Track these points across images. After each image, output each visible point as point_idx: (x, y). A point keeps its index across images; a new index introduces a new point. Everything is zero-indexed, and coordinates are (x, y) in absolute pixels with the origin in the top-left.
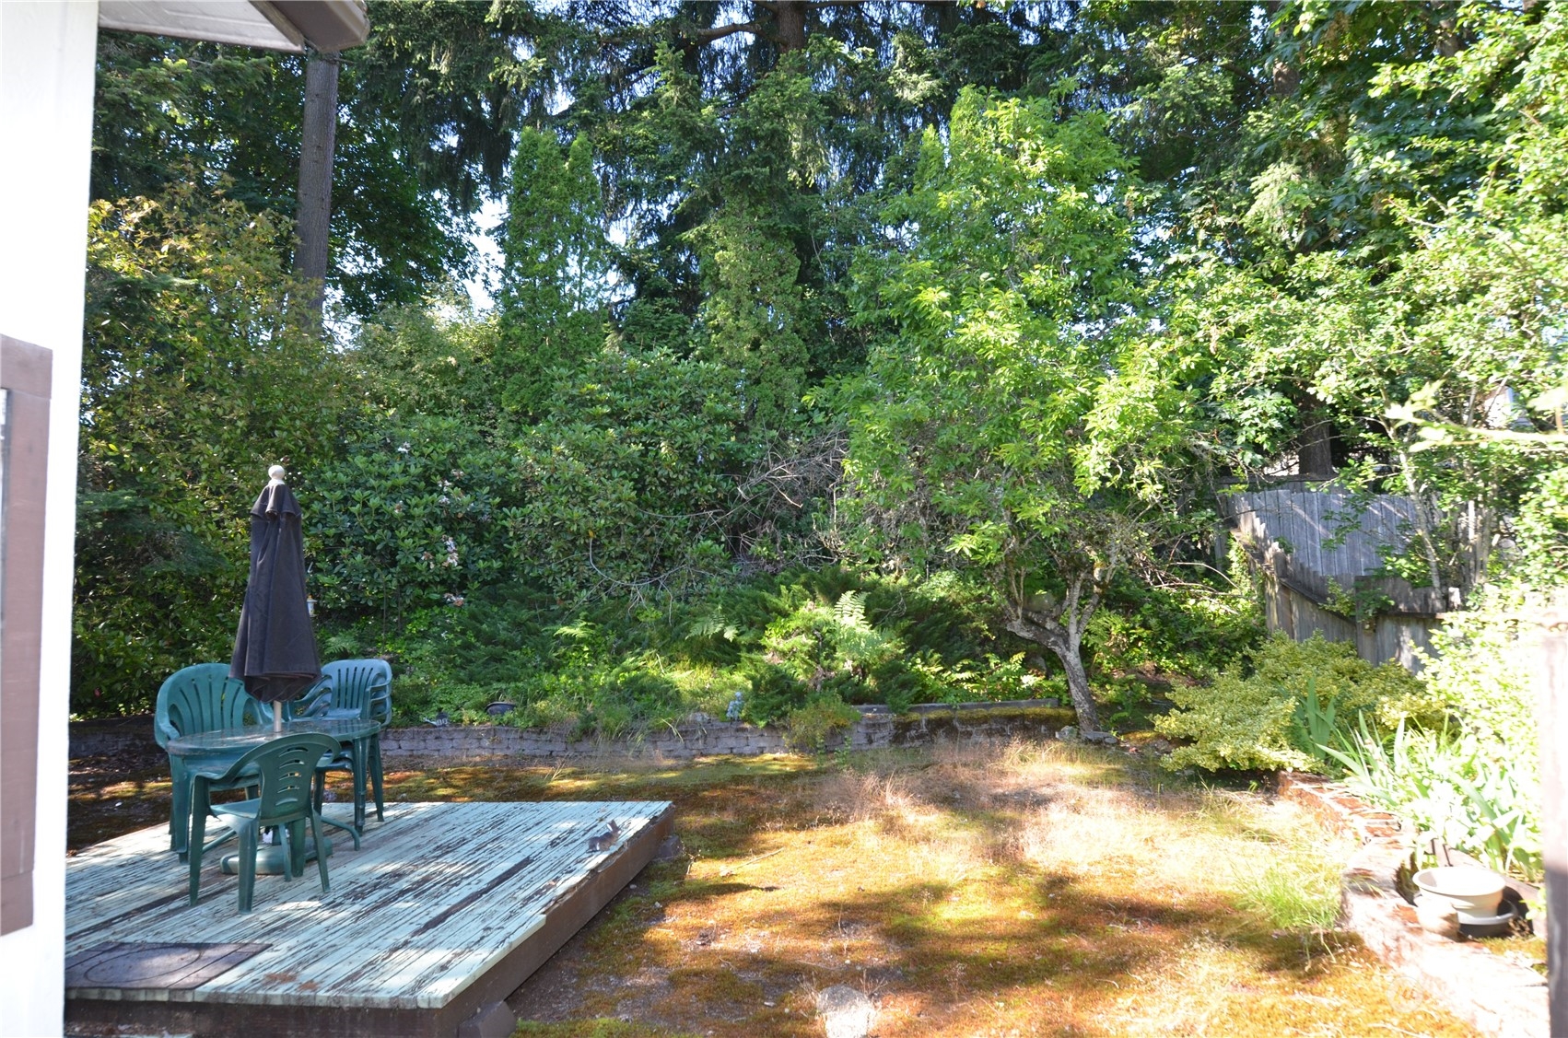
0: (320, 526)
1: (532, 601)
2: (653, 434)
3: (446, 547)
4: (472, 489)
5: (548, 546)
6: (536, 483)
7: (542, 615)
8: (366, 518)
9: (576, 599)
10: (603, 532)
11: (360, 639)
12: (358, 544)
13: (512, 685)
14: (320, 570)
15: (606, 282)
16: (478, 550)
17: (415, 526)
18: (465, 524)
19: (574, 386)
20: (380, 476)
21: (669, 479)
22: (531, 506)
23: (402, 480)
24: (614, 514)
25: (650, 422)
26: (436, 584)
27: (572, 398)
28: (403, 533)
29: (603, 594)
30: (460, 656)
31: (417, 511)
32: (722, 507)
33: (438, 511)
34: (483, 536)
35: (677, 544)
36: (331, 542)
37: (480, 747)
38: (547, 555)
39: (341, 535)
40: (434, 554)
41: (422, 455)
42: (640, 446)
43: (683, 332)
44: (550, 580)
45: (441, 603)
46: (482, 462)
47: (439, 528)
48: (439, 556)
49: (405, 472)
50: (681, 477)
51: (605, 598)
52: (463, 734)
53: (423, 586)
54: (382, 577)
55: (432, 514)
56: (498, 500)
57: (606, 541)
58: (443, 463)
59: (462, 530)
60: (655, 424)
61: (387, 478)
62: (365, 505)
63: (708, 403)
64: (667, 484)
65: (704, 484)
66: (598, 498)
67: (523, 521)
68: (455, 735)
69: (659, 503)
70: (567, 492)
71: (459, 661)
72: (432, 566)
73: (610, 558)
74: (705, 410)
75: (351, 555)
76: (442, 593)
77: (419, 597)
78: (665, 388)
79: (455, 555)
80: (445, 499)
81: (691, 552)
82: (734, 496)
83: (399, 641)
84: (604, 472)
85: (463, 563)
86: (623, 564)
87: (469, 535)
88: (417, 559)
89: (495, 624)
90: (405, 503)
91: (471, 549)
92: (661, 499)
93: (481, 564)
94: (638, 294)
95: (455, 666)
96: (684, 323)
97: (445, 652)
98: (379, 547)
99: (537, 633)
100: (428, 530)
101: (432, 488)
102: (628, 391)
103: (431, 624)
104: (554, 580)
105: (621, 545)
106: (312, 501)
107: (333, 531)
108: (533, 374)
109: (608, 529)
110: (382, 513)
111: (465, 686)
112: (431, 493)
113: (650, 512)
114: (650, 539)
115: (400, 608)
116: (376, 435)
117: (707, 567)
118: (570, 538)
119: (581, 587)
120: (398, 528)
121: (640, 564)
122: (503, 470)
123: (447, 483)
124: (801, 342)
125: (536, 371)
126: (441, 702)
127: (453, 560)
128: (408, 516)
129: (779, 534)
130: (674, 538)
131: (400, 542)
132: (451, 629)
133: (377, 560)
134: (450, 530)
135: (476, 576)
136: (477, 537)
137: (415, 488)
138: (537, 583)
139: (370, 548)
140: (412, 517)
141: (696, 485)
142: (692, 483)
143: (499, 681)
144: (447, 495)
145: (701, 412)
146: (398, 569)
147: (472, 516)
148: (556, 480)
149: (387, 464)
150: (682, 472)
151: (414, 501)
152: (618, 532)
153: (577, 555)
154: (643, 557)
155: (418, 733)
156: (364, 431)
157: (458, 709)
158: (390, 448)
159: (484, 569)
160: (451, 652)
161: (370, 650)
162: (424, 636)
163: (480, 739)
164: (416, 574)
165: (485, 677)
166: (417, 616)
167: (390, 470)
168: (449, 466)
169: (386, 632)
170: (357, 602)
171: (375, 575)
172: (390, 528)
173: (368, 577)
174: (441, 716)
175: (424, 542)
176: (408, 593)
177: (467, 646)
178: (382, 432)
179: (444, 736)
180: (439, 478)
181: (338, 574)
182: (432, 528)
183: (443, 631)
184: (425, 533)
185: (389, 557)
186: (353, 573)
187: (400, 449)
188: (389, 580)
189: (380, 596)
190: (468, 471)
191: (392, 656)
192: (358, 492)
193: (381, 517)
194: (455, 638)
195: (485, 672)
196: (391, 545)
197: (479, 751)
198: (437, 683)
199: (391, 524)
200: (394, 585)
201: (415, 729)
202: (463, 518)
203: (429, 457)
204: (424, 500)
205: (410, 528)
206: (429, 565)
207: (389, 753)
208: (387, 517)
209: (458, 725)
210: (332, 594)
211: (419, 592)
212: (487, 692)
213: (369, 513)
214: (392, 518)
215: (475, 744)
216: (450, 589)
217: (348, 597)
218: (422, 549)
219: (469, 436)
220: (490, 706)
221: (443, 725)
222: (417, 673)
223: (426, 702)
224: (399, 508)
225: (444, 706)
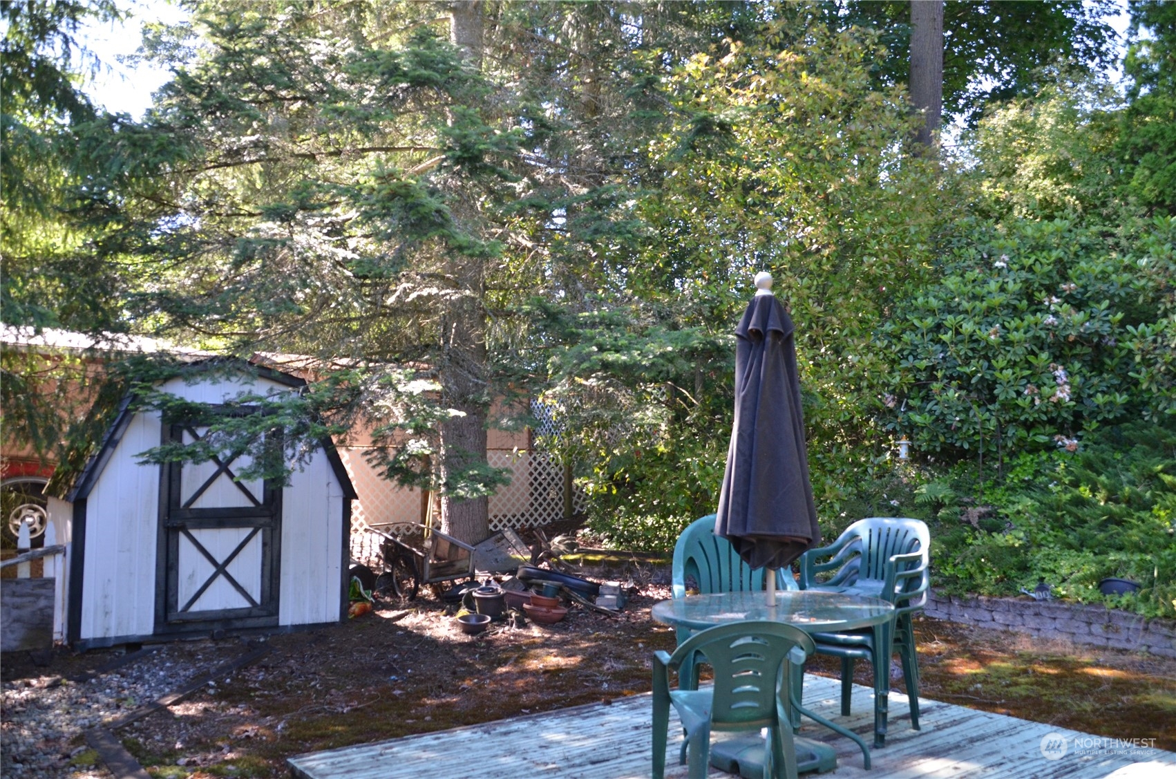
0: (911, 358)
1: (1168, 447)
3: (1055, 378)
4: (1087, 305)
6: (1172, 289)
8: (960, 346)
11: (956, 486)
12: (951, 378)
13: (1137, 557)
14: (910, 408)
16: (1095, 381)
17: (1015, 353)
18: (1078, 350)
20: (975, 297)
22: (1165, 321)
23: (999, 299)
26: (1043, 423)
28: (1000, 362)
30: (1070, 513)
31: (1014, 336)
33: (1043, 334)
34: (1103, 364)
36: (923, 376)
37: (1090, 634)
39: (933, 368)
40: (1039, 387)
41: (1023, 268)
46: (1098, 270)
47: (1044, 356)
48: (1045, 390)
49: (1002, 289)
52: (1068, 614)
53: (1028, 426)
54: (978, 414)
55: (1037, 338)
56: (1120, 316)
58: (1048, 275)
59: (1075, 356)
61: (982, 299)
62: (958, 333)
67: (1155, 341)
68: (1058, 614)
71: (1068, 520)
72: (1037, 402)
75: (944, 389)
76: (1051, 435)
77: (1020, 439)
79: (1067, 388)
80: (1051, 319)
83: (999, 492)
85: (1077, 397)
87: (1084, 363)
88: (1019, 393)
89: (1117, 475)
90: (1003, 327)
91: (1086, 379)
93: (1100, 399)
95: (1063, 527)
97: (1051, 508)
98: (973, 381)
99: (1173, 489)
100: (1031, 358)
101: (1037, 307)
103: (1037, 473)
106: (904, 331)
107: (925, 363)
110: (977, 341)
111: (1073, 552)
112: (1034, 313)
115: (1001, 453)
116: (972, 251)
120: (995, 357)
122: (1126, 276)
123: (1055, 300)
126: (1044, 570)
127: (1063, 394)
128: (1007, 342)
131: (997, 374)
132: (1060, 482)
133: (974, 395)
134: (1059, 357)
135: (1093, 414)
136: (1096, 365)
137: (1015, 308)
138: (1173, 422)
139: (964, 382)
140: (1011, 343)
143: (1121, 549)
144: (1055, 314)
146: (997, 406)
147: (1082, 340)
149: (985, 282)
151: (1016, 322)
155: (1014, 605)
156: (960, 248)
157: (1064, 580)
158: (987, 264)
159: (1105, 404)
160: (1059, 508)
161: (966, 499)
162: (1028, 486)
163: (1089, 624)
164: (1018, 412)
165: (1100, 543)
166: (1021, 462)
167: (985, 291)
168: (1057, 278)
169: (985, 480)
170: (952, 445)
171: (971, 414)
172: (987, 358)
173: (963, 416)
174: (1042, 587)
175: (1028, 372)
176: (1010, 434)
177: (1080, 502)
178: (980, 247)
179: (1045, 613)
180: (1044, 293)
181: (931, 412)
182: (1036, 355)
183: (1051, 481)
184: (1027, 362)
185: (986, 391)
186: (946, 411)
187: (998, 264)
188: (985, 418)
189: (977, 438)
190: (1081, 282)
191: (990, 509)
192: (950, 317)
193: (975, 345)
194: (1065, 491)
195: (1101, 536)
196: (988, 377)
197: (1089, 639)
198: (1040, 546)
199: (987, 353)
200: (992, 425)
201: (1011, 600)
202: (1075, 343)
203: (1031, 269)
204: (1026, 323)
205: (1009, 356)
206: (1033, 400)
207: (981, 625)
208: (982, 344)
209: (1063, 602)
210: (925, 435)
211: (1022, 433)
212: (1101, 563)
213: (962, 341)
214: (988, 346)
215: (1084, 628)
216: (1061, 430)
217: (942, 439)
218: (1024, 381)
219: (1083, 240)
220: (1105, 581)
221: (1045, 600)
222: (1014, 532)
223: (1025, 568)
224: (995, 333)
225: (1047, 575)
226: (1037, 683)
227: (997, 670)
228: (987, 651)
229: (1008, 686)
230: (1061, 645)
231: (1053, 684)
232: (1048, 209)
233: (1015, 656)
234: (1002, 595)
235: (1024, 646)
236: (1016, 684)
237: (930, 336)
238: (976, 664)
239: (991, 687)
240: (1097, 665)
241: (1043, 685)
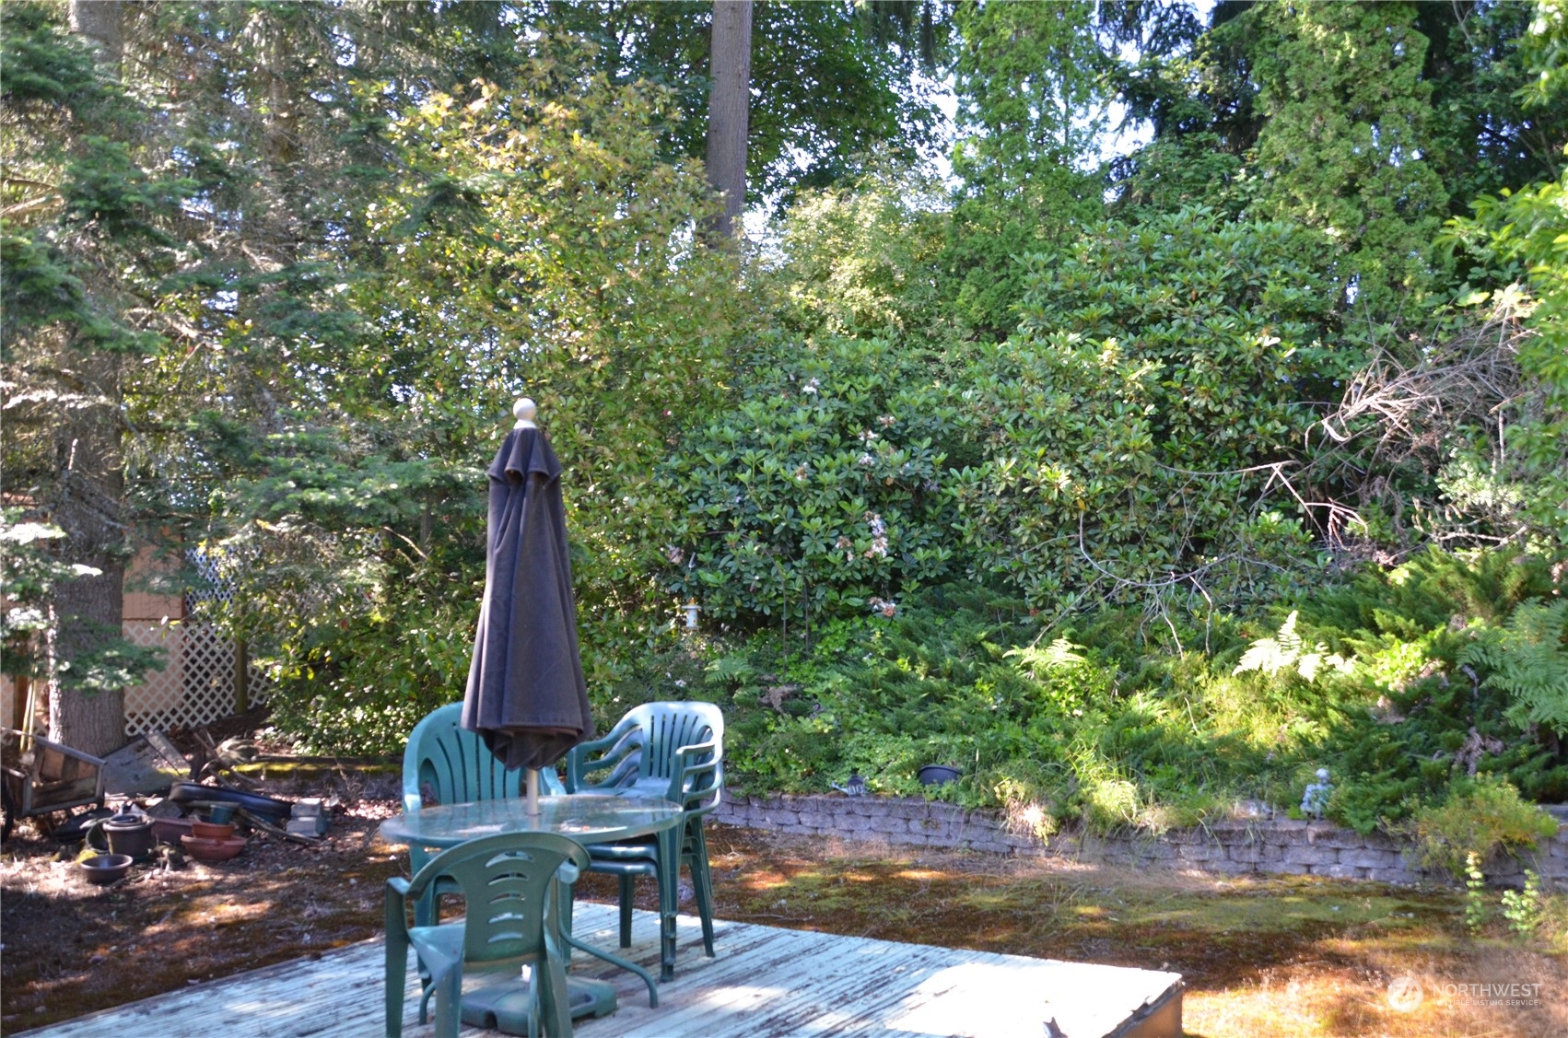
0: (701, 501)
1: (992, 611)
2: (1181, 343)
3: (871, 529)
4: (908, 443)
5: (1017, 524)
6: (997, 427)
7: (1007, 631)
8: (761, 489)
9: (1059, 607)
10: (1099, 502)
11: (755, 661)
12: (750, 527)
13: (959, 740)
14: (699, 564)
16: (916, 532)
17: (825, 498)
18: (897, 496)
19: (1055, 279)
20: (779, 428)
21: (1209, 414)
22: (990, 465)
23: (807, 432)
24: (1118, 473)
25: (1175, 323)
26: (857, 583)
27: (1053, 296)
28: (808, 509)
29: (1101, 600)
30: (887, 690)
31: (825, 478)
32: (1299, 456)
33: (857, 476)
34: (925, 512)
35: (1222, 519)
36: (716, 524)
37: (908, 832)
38: (1017, 539)
39: (728, 515)
40: (852, 540)
41: (835, 395)
42: (1160, 364)
43: (1227, 182)
44: (1022, 575)
45: (865, 613)
46: (920, 401)
47: (859, 502)
48: (860, 543)
49: (811, 420)
50: (1227, 410)
51: (1104, 606)
52: (884, 811)
53: (841, 586)
54: (782, 572)
55: (850, 480)
56: (943, 456)
57: (1106, 516)
58: (864, 405)
59: (893, 503)
60: (1183, 326)
61: (788, 431)
62: (758, 472)
63: (1271, 287)
64: (1205, 422)
65: (1267, 420)
66: (1092, 447)
67: (980, 487)
68: (873, 811)
69: (1193, 453)
70: (1044, 440)
71: (885, 699)
72: (850, 557)
73: (1112, 540)
74: (1265, 298)
75: (741, 541)
76: (866, 598)
77: (833, 603)
78: (1199, 267)
79: (884, 540)
80: (866, 458)
81: (1245, 531)
82: (1317, 436)
83: (806, 666)
84: (1101, 406)
85: (896, 552)
86: (1133, 551)
87: (904, 511)
88: (829, 547)
89: (938, 644)
90: (812, 466)
91: (906, 531)
92: (1198, 447)
93: (921, 554)
95: (879, 707)
96: (1231, 166)
97: (866, 685)
98: (776, 531)
99: (997, 659)
100: (844, 505)
101: (851, 443)
102: (1139, 280)
103: (850, 644)
104: (1027, 577)
105: (1128, 523)
106: (693, 468)
107: (718, 508)
108: (997, 268)
109: (1109, 496)
110: (780, 482)
111: (890, 737)
112: (848, 449)
113: (1178, 468)
114: (1177, 512)
115: (809, 619)
116: (777, 371)
117: (1273, 556)
118: (1050, 511)
119: (1069, 587)
120: (802, 502)
121: (1161, 552)
122: (950, 411)
123: (872, 435)
124: (1433, 175)
125: (1003, 262)
126: (857, 760)
127: (880, 548)
128: (816, 485)
129: (1399, 498)
130: (1218, 508)
131: (804, 523)
132: (875, 654)
133: (777, 549)
134: (875, 504)
135: (913, 573)
136: (917, 513)
137: (826, 443)
138: (998, 583)
139: (766, 533)
140: (819, 486)
141: (1253, 421)
142: (1246, 419)
143: (941, 731)
144: (872, 452)
145: (1259, 302)
146: (804, 562)
147: (901, 484)
148: (1027, 424)
149: (791, 410)
150: (1229, 401)
151: (826, 461)
152: (1125, 499)
153: (1061, 538)
154: (1168, 540)
155: (823, 803)
156: (763, 367)
157: (880, 771)
158: (794, 387)
159: (926, 561)
160: (874, 686)
161: (767, 677)
162: (840, 659)
163: (907, 820)
164: (829, 569)
165: (920, 725)
166: (831, 630)
167: (791, 421)
168: (874, 409)
169: (790, 653)
170: (751, 610)
171: (773, 571)
172: (792, 503)
173: (763, 574)
174: (855, 781)
175: (840, 522)
176: (819, 596)
177: (897, 677)
178: (786, 367)
179: (858, 811)
180: (859, 427)
181: (725, 570)
182: (849, 501)
183: (866, 653)
184: (839, 509)
185: (792, 544)
186: (743, 569)
187: (807, 389)
188: (790, 577)
189: (780, 601)
190: (901, 415)
191: (795, 688)
192: (749, 452)
193: (778, 488)
194: (881, 664)
195: (920, 716)
196: (793, 527)
197: (907, 838)
198: (852, 731)
199: (792, 498)
200: (798, 585)
201: (820, 797)
202: (893, 487)
203: (844, 397)
204: (838, 462)
205: (818, 502)
206: (845, 556)
207: (786, 830)
208: (787, 487)
209: (878, 797)
210: (717, 598)
211: (833, 595)
212: (921, 748)
213: (763, 482)
214: (794, 489)
215: (901, 826)
216: (878, 591)
217: (738, 602)
218: (836, 532)
219: (904, 365)
220: (924, 770)
221: (858, 795)
222: (823, 716)
223: (835, 759)
224: (802, 473)
225: (860, 766)
226: (849, 894)
227: (803, 881)
228: (793, 860)
229: (816, 899)
230: (876, 847)
231: (867, 893)
232: (867, 326)
233: (823, 864)
234: (809, 793)
235: (835, 851)
236: (826, 896)
237: (725, 475)
238: (779, 877)
239: (797, 902)
240: (915, 867)
241: (856, 895)
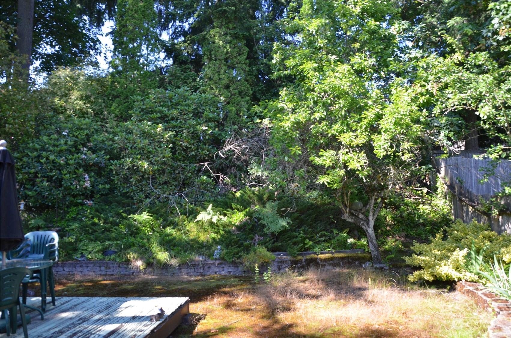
0: (27, 168)
1: (124, 204)
2: (180, 127)
3: (84, 178)
4: (96, 152)
5: (131, 178)
6: (126, 149)
7: (128, 210)
8: (48, 165)
9: (144, 203)
10: (156, 172)
11: (45, 220)
12: (44, 177)
13: (115, 242)
14: (27, 189)
15: (159, 57)
16: (99, 180)
17: (70, 169)
18: (93, 168)
19: (143, 105)
20: (54, 146)
21: (186, 147)
22: (123, 160)
23: (65, 147)
24: (162, 164)
25: (179, 121)
26: (80, 195)
27: (143, 110)
28: (65, 172)
29: (156, 201)
30: (91, 228)
31: (71, 162)
32: (212, 161)
33: (81, 162)
34: (101, 173)
35: (190, 178)
36: (32, 176)
37: (100, 270)
38: (131, 182)
39: (37, 173)
40: (79, 182)
41: (74, 136)
42: (174, 133)
43: (194, 80)
44: (132, 194)
45: (82, 204)
46: (101, 139)
47: (81, 170)
48: (81, 183)
49: (66, 143)
50: (193, 147)
51: (157, 202)
52: (92, 265)
53: (74, 196)
54: (55, 192)
55: (78, 163)
56: (108, 157)
57: (158, 176)
58: (83, 139)
59: (92, 170)
60: (181, 122)
61: (57, 146)
62: (47, 159)
63: (205, 113)
64: (186, 149)
65: (203, 150)
66: (154, 156)
67: (120, 167)
68: (89, 265)
69: (182, 159)
70: (140, 153)
71: (90, 231)
72: (78, 187)
73: (160, 184)
74: (204, 116)
75: (42, 182)
76: (83, 200)
77: (71, 201)
78: (186, 105)
79: (89, 182)
80: (84, 156)
81: (197, 181)
82: (217, 155)
83: (63, 222)
84: (157, 144)
85: (92, 186)
86: (165, 187)
87: (95, 173)
88: (71, 184)
89: (107, 214)
90: (66, 158)
91: (96, 179)
92: (184, 157)
93: (101, 186)
94: (174, 63)
95: (89, 233)
96: (195, 76)
97: (84, 227)
98: (54, 178)
99: (126, 218)
100: (76, 171)
101: (78, 151)
102: (168, 107)
103: (78, 214)
104: (134, 194)
105: (165, 178)
106: (23, 157)
107: (33, 171)
108: (125, 99)
109: (159, 170)
110: (56, 163)
111: (93, 242)
112: (78, 153)
113: (178, 163)
114: (178, 175)
115: (64, 206)
116: (53, 127)
117: (204, 188)
118: (141, 174)
119: (147, 197)
120: (62, 169)
121: (173, 187)
122: (111, 143)
123: (85, 149)
124: (249, 86)
125: (127, 97)
126: (83, 250)
127: (88, 184)
128: (67, 164)
129: (238, 173)
130: (189, 175)
131: (64, 176)
132: (87, 217)
133: (53, 184)
134: (86, 171)
135: (98, 192)
136: (99, 174)
137: (70, 151)
138: (124, 195)
139: (49, 179)
140: (69, 164)
141: (200, 150)
142: (198, 149)
143: (109, 240)
144: (85, 154)
145: (202, 117)
146: (63, 188)
147: (96, 164)
148: (135, 148)
149: (58, 140)
150: (193, 144)
151: (70, 157)
152: (163, 172)
153: (144, 182)
154: (175, 183)
155: (72, 264)
156: (47, 125)
157: (90, 253)
158: (59, 133)
159: (102, 189)
160: (87, 227)
161: (50, 225)
162: (74, 219)
163: (100, 267)
164: (71, 191)
165: (102, 239)
166: (71, 210)
167: (59, 143)
168: (86, 141)
169: (58, 217)
170: (44, 204)
171: (52, 191)
172: (60, 170)
173: (49, 192)
174: (83, 256)
175: (74, 176)
176: (67, 199)
177: (94, 224)
178: (56, 125)
179: (84, 265)
180: (81, 146)
181: (36, 191)
182: (78, 170)
183: (83, 217)
184: (75, 172)
185: (59, 183)
186: (42, 190)
187: (64, 133)
188: (59, 193)
189: (54, 201)
190: (95, 143)
191: (60, 228)
192: (44, 153)
193: (55, 165)
194: (89, 220)
195: (102, 236)
196: (60, 177)
197: (100, 273)
198: (81, 241)
199: (59, 168)
200: (61, 196)
201: (71, 262)
202: (92, 165)
203: (77, 137)
204: (74, 157)
205: (68, 170)
206: (77, 187)
207: (59, 273)
208: (57, 164)
209: (91, 261)
210: (32, 200)
211: (72, 199)
212: (103, 245)
213: (49, 163)
214: (60, 165)
215: (98, 269)
216: (86, 198)
217: (40, 201)
218: (73, 179)
219: (95, 127)
220: (105, 252)
221: (84, 260)
222: (72, 237)
223: (75, 250)
224: (63, 160)
225: (84, 252)
226: (86, 289)
227: (70, 286)
228: (65, 281)
229: (76, 291)
230: (92, 275)
231: (92, 288)
232: (82, 114)
233: (74, 281)
234: (67, 261)
235: (78, 278)
236: (79, 290)
237: (35, 160)
238: (62, 286)
239: (70, 292)
240: (104, 280)
241: (89, 289)
